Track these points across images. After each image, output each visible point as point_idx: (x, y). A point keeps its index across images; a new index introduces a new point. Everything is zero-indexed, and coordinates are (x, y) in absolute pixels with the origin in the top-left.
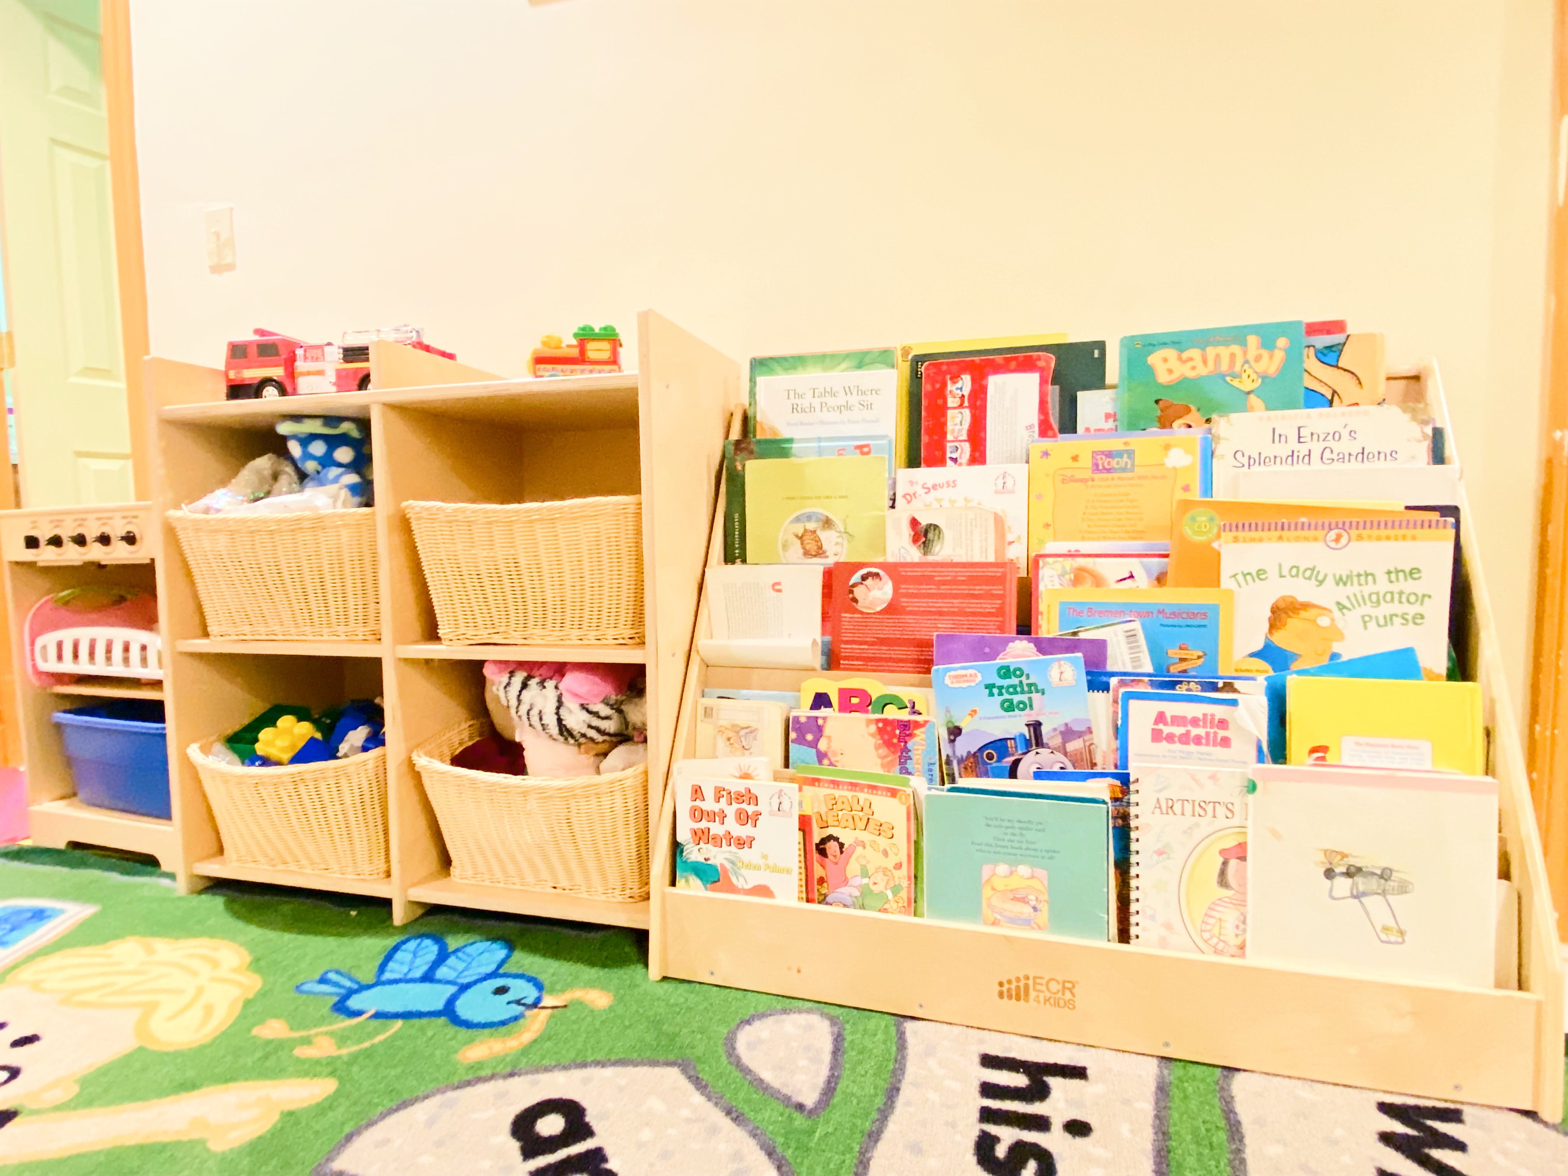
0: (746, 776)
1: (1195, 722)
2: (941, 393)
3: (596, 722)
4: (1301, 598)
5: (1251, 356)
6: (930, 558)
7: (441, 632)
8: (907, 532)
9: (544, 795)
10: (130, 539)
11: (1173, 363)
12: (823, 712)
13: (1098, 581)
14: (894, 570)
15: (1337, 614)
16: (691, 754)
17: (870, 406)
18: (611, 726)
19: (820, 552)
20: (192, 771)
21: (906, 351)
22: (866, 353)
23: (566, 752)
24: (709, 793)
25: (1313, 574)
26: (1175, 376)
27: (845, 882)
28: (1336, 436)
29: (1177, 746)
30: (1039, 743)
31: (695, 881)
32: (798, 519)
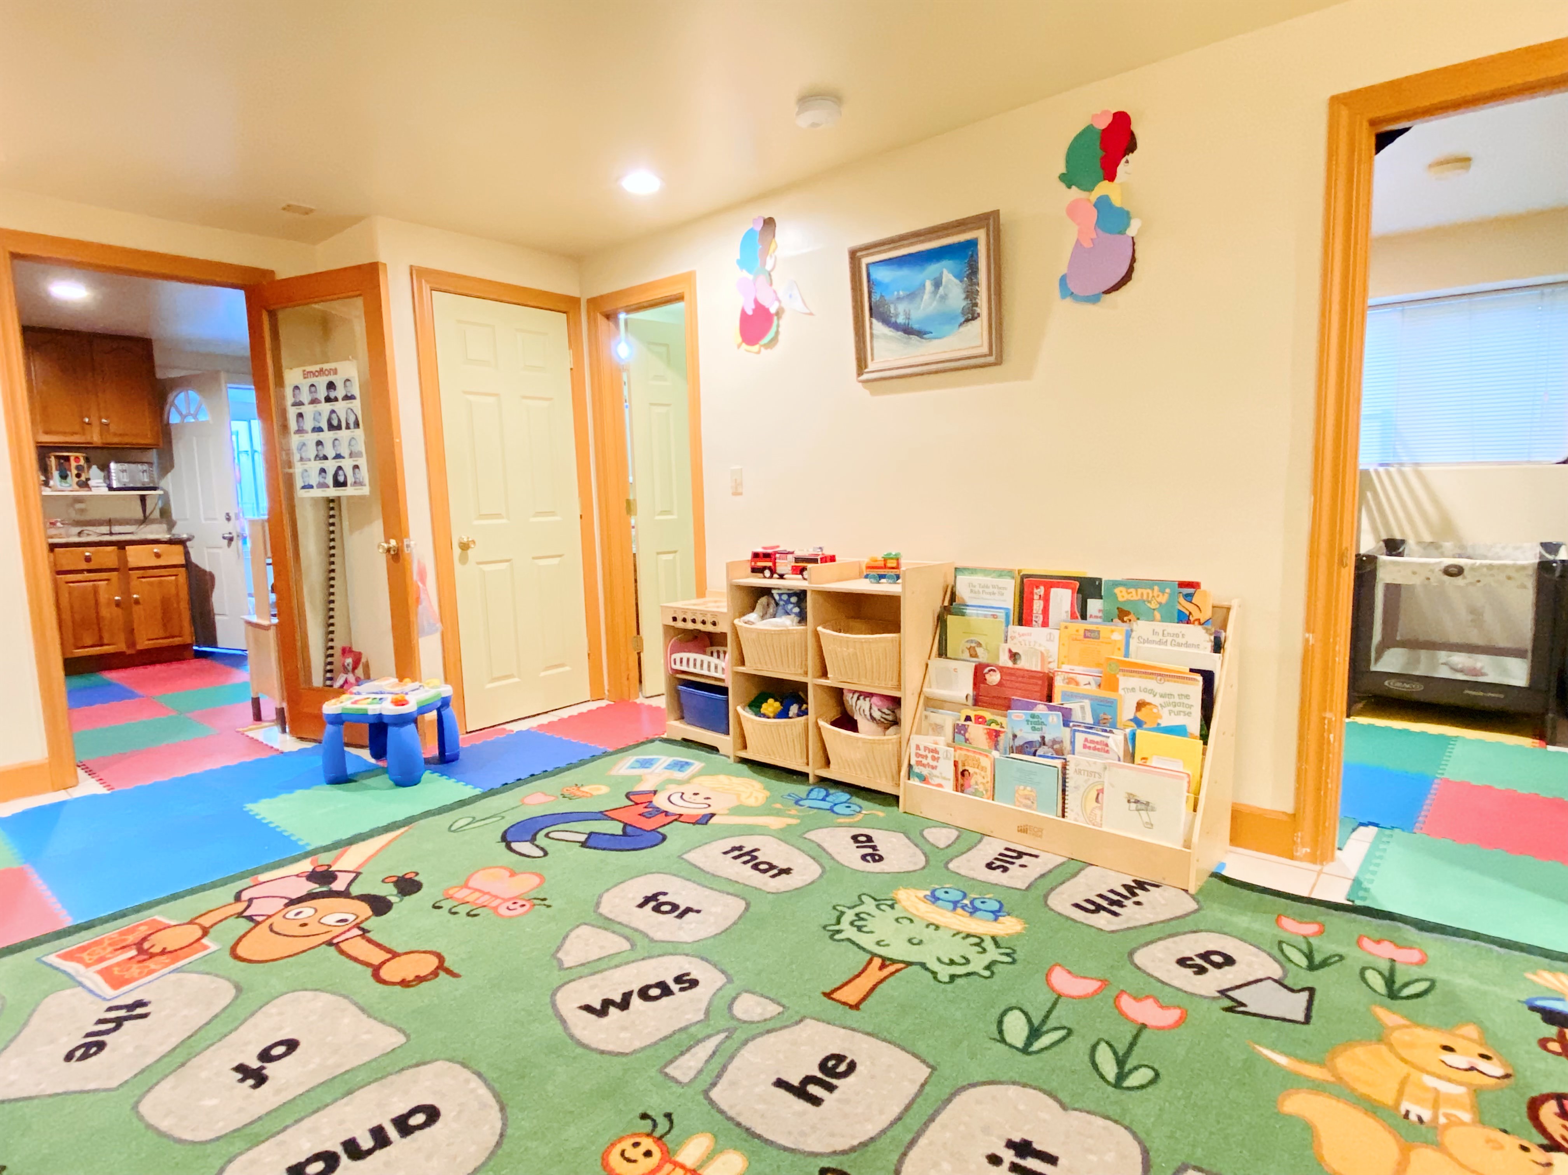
0: (936, 743)
1: (1097, 743)
2: (1032, 593)
3: (884, 716)
4: (1148, 700)
5: (1155, 594)
6: (1016, 666)
7: (829, 675)
8: (1007, 655)
9: (865, 741)
10: (714, 624)
11: (1125, 593)
12: (968, 723)
13: (1077, 684)
14: (1002, 669)
15: (1160, 708)
16: (919, 732)
17: (1003, 594)
18: (890, 718)
19: (976, 656)
20: (738, 716)
21: (1019, 571)
22: (1003, 570)
23: (873, 726)
24: (922, 748)
25: (1151, 692)
26: (1125, 599)
27: (970, 786)
28: (1177, 635)
29: (1092, 751)
30: (1044, 744)
31: (916, 779)
32: (967, 641)
